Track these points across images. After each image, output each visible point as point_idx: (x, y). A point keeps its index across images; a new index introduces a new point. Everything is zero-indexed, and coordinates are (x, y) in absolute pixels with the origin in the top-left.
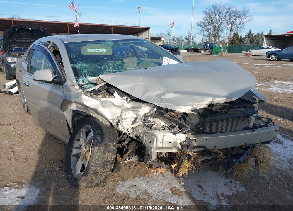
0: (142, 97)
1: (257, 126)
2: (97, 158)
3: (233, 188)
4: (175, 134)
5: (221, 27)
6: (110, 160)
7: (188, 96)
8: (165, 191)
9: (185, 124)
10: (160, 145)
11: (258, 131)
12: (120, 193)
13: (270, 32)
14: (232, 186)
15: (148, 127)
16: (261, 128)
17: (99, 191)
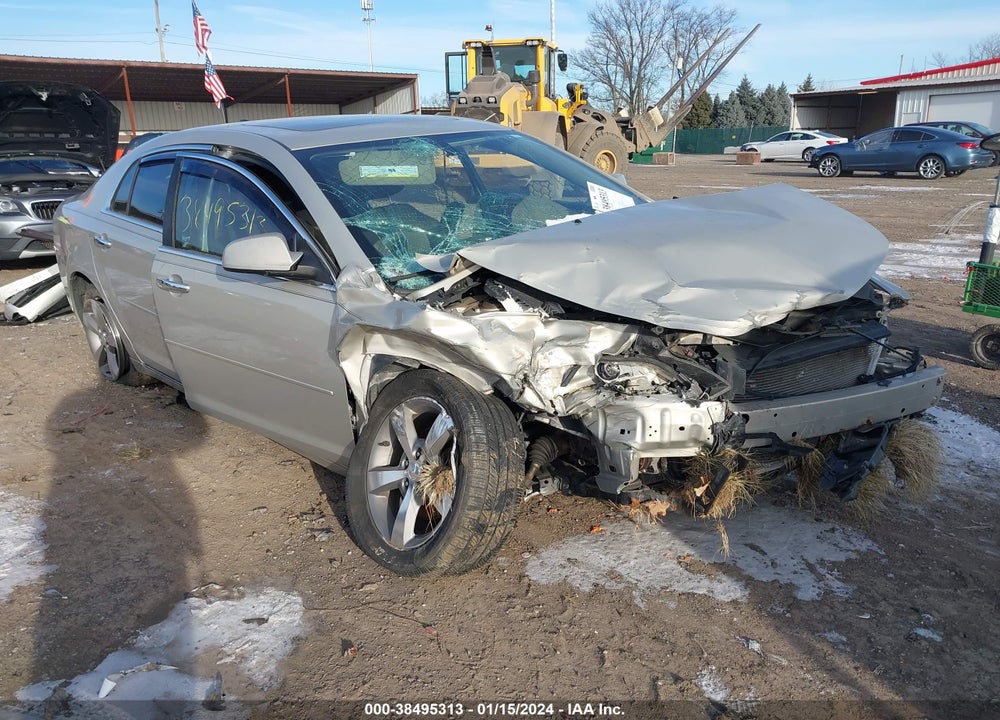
0: (600, 302)
1: (886, 371)
2: (482, 485)
3: (844, 544)
4: (694, 403)
5: (649, 68)
6: (512, 490)
7: (733, 291)
8: (663, 566)
9: (716, 375)
10: (656, 438)
11: (897, 384)
12: (544, 581)
13: (808, 84)
14: (839, 539)
15: (614, 389)
16: (901, 377)
17: (481, 583)
